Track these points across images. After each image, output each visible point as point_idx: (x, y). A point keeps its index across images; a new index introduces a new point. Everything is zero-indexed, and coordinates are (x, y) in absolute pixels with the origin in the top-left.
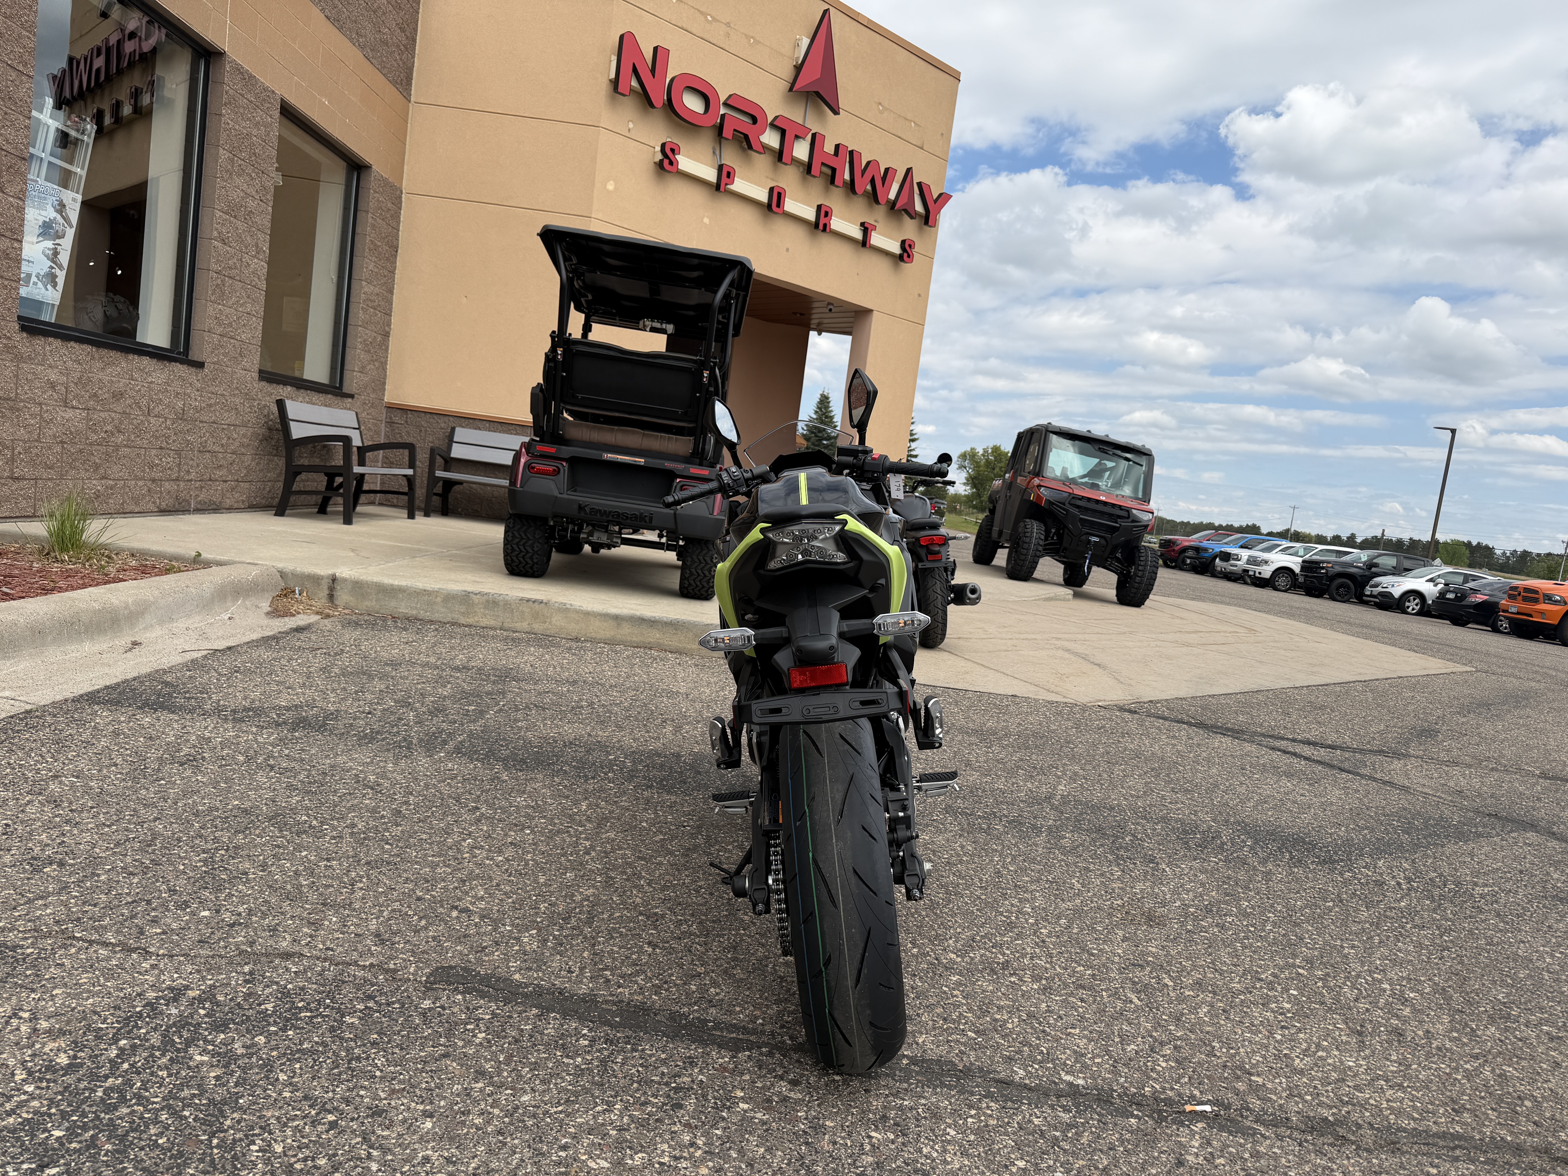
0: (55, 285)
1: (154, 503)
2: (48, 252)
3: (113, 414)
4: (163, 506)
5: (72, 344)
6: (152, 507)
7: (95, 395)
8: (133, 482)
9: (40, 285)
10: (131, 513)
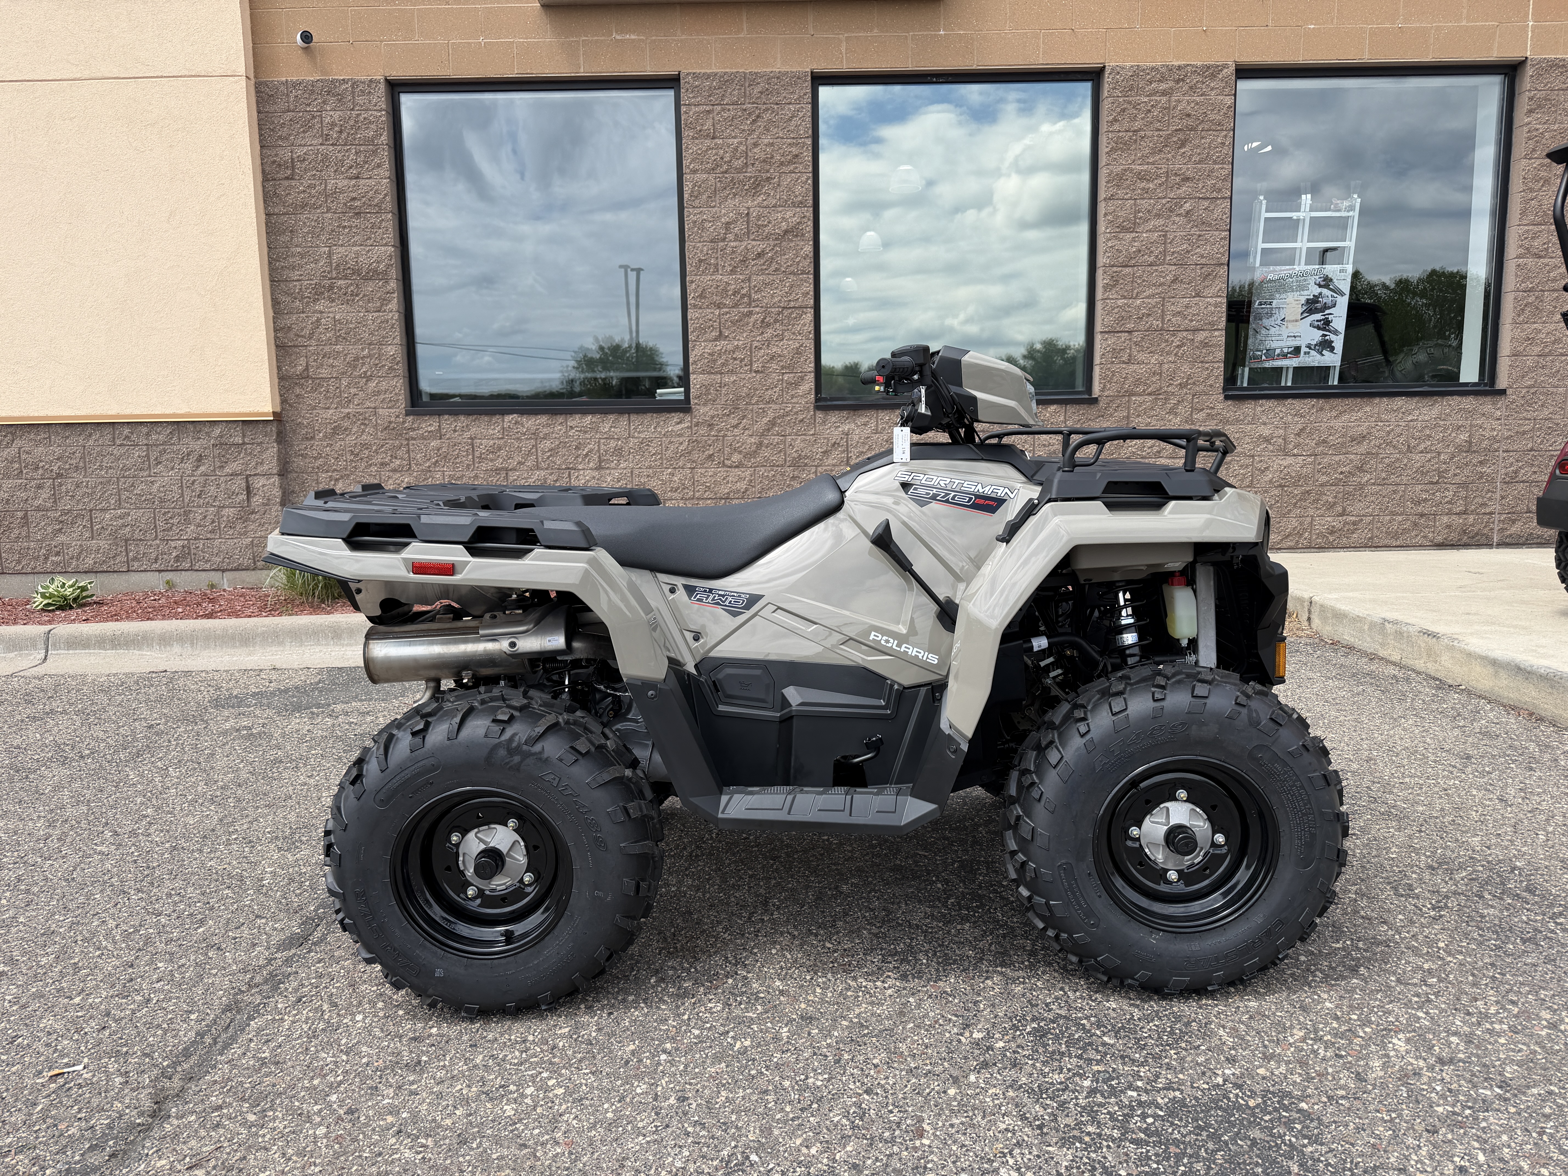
0: (1332, 349)
1: (1425, 537)
2: (1317, 323)
3: (1353, 457)
4: (1439, 539)
5: (1289, 401)
6: (1419, 540)
7: (1324, 441)
8: (1388, 518)
9: (1313, 353)
10: (1386, 547)
